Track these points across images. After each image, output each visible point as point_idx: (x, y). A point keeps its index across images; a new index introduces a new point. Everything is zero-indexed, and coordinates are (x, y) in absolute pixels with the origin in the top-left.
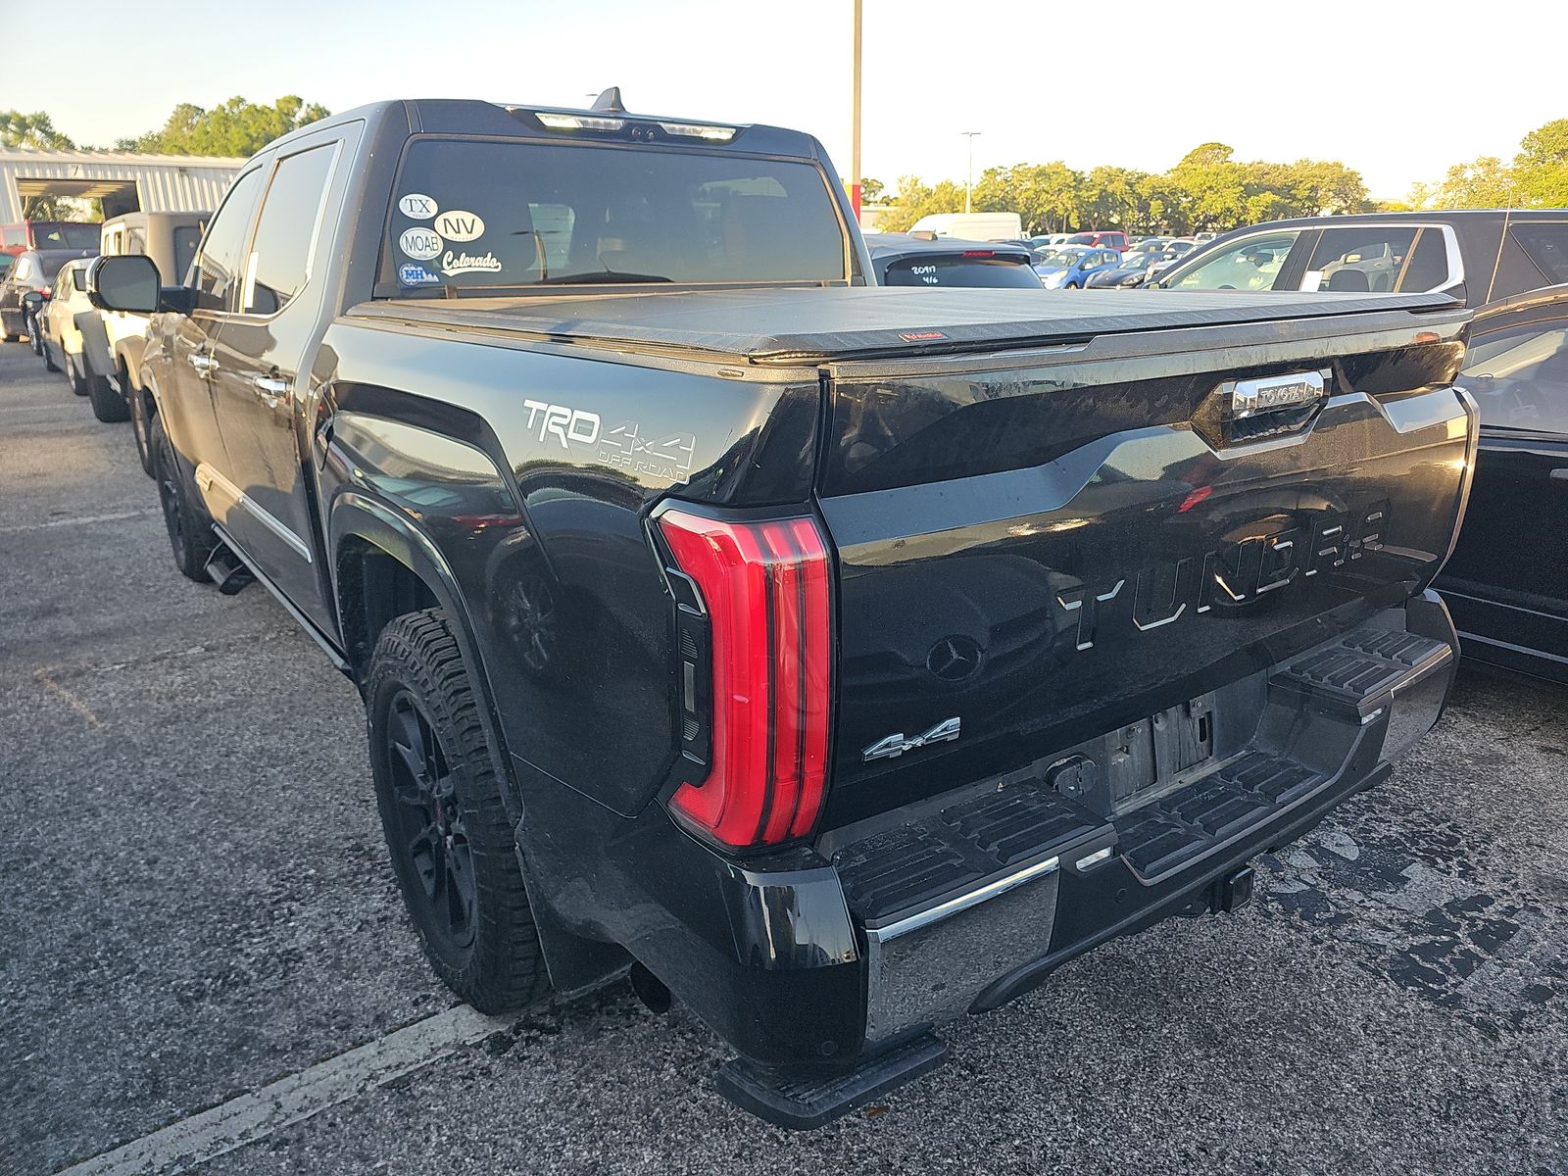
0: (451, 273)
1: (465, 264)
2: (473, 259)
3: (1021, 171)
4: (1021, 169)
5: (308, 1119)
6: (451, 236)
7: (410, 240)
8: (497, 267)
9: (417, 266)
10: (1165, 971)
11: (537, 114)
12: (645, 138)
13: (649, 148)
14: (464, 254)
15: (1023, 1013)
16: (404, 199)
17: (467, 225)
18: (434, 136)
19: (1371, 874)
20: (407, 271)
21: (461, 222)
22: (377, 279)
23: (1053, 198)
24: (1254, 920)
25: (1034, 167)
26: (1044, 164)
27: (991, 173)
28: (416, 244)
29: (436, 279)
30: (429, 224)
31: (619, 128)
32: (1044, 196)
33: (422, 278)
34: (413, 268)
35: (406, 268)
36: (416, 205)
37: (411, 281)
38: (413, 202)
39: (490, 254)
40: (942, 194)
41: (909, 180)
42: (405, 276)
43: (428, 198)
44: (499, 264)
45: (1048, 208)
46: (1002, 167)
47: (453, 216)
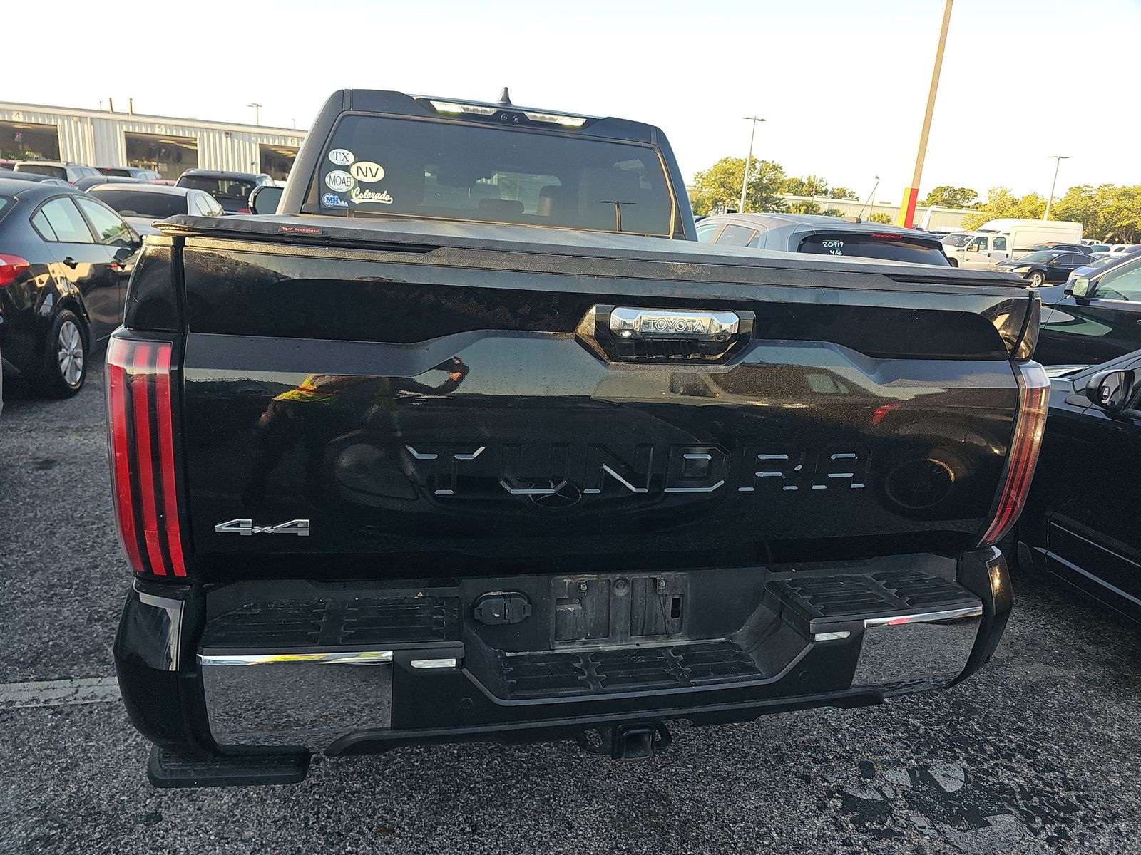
0: (357, 201)
1: (369, 197)
2: (373, 194)
3: (1105, 190)
4: (1106, 188)
5: (82, 705)
6: (361, 178)
7: (332, 178)
8: (390, 201)
9: (334, 195)
10: (690, 817)
11: (431, 102)
12: (510, 121)
13: (515, 129)
14: (368, 190)
15: (550, 806)
16: (332, 152)
17: (374, 172)
18: (359, 113)
19: (955, 809)
20: (328, 198)
21: (368, 169)
22: (305, 200)
23: (1134, 215)
24: (806, 807)
25: (1121, 187)
26: (1130, 185)
27: (1077, 190)
28: (336, 181)
29: (346, 204)
30: (346, 169)
31: (491, 114)
32: (1125, 212)
33: (337, 203)
34: (332, 196)
35: (327, 196)
36: (340, 156)
37: (330, 204)
38: (338, 154)
39: (386, 192)
40: (1026, 204)
41: (999, 190)
42: (326, 201)
43: (349, 152)
44: (391, 199)
45: (1127, 223)
46: (1087, 186)
47: (363, 165)
